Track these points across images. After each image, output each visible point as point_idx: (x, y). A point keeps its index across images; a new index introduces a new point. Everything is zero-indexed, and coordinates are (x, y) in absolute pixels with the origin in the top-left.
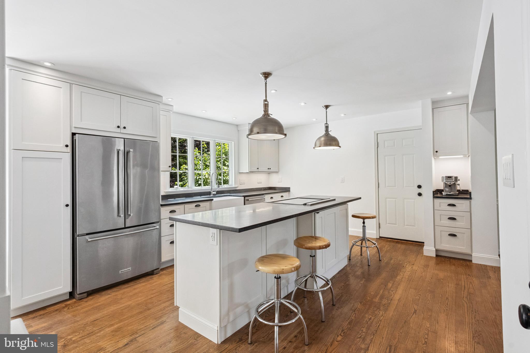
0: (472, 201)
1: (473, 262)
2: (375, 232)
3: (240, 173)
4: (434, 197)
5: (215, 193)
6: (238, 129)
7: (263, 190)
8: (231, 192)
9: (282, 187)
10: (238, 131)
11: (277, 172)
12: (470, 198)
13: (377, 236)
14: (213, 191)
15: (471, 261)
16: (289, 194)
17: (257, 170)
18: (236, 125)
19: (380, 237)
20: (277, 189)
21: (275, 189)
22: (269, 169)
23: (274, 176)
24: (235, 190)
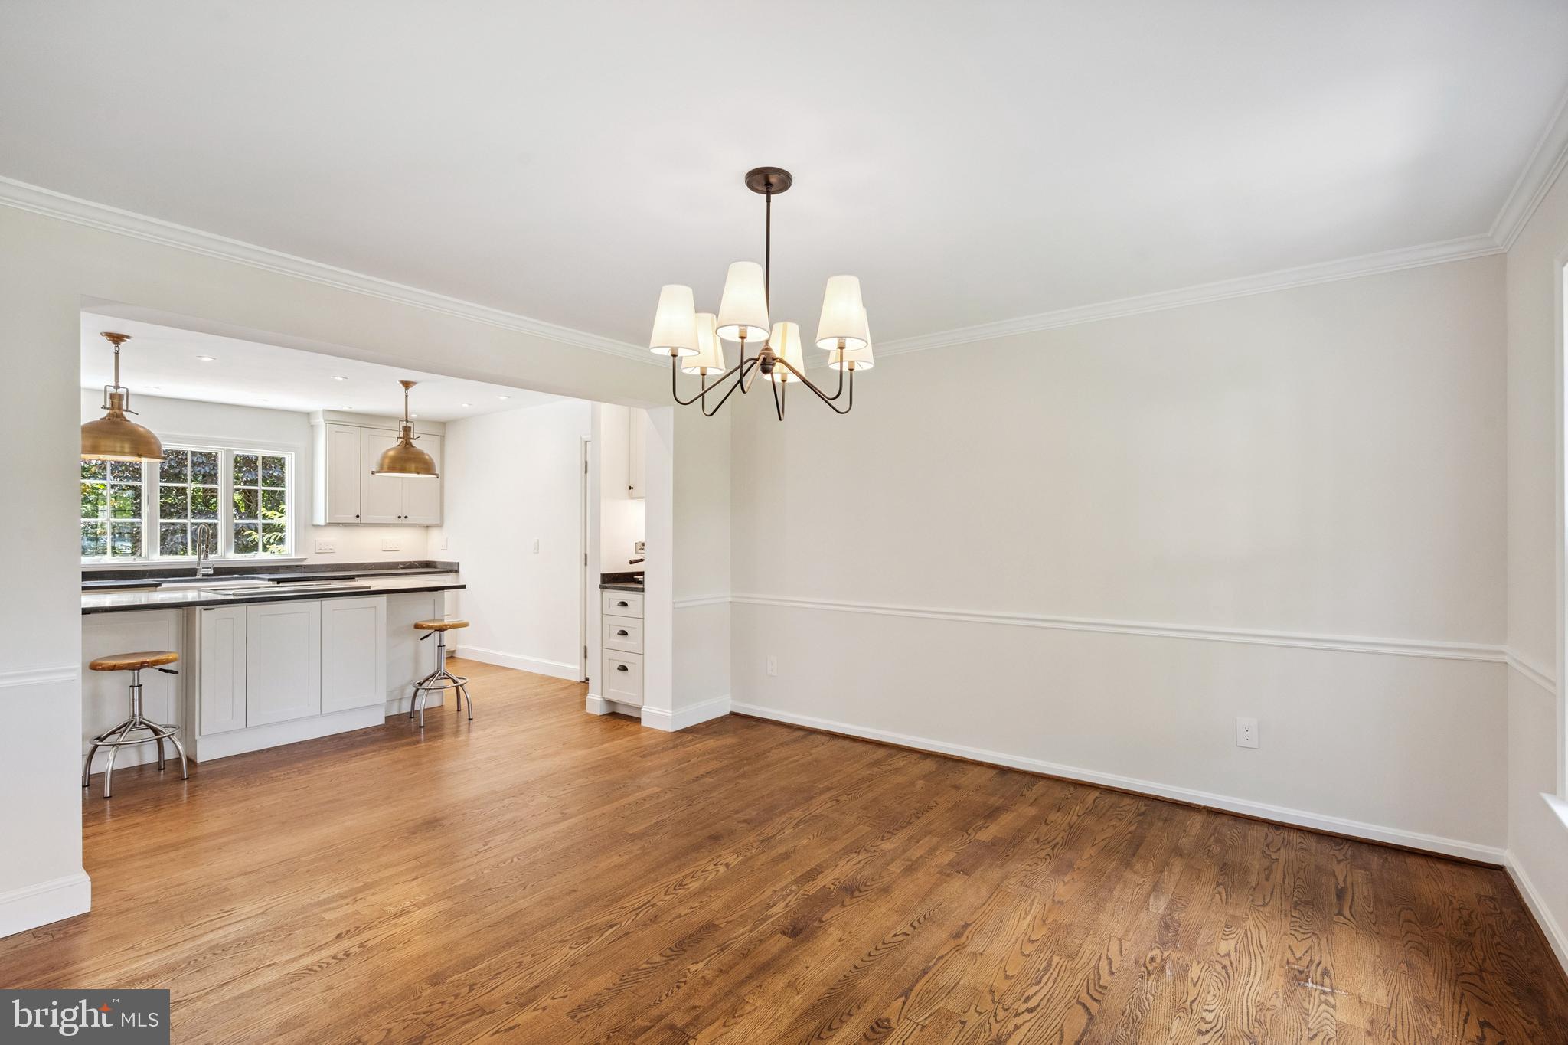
0: (645, 593)
1: (642, 724)
2: (578, 668)
3: (314, 526)
4: (602, 587)
5: (211, 571)
7: (402, 568)
8: (281, 571)
11: (440, 526)
12: (643, 590)
13: (581, 678)
14: (205, 568)
15: (638, 720)
16: (458, 576)
17: (357, 521)
20: (439, 566)
21: (435, 567)
22: (399, 517)
23: (434, 533)
24: (297, 566)
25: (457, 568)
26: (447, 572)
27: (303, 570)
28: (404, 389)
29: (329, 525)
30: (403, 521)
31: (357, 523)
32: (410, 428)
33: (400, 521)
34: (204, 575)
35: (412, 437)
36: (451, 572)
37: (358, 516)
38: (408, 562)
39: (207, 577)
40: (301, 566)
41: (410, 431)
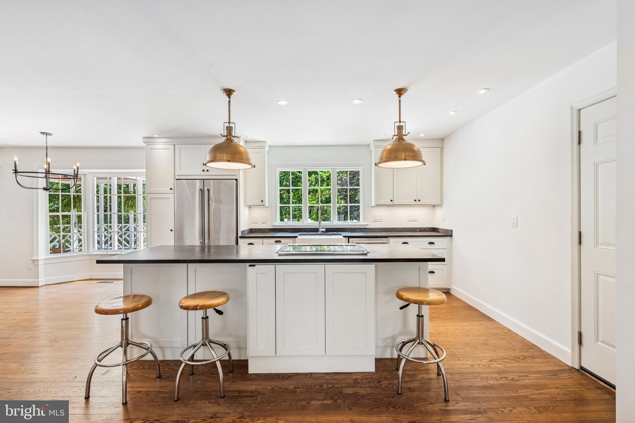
3: (371, 206)
5: (324, 230)
6: (370, 150)
7: (419, 231)
8: (356, 230)
9: (445, 228)
10: (371, 152)
11: (440, 205)
14: (321, 228)
16: (451, 240)
17: (392, 203)
18: (367, 145)
19: (582, 368)
20: (440, 231)
21: (438, 232)
22: (415, 200)
23: (438, 211)
24: (364, 228)
25: (451, 234)
26: (444, 236)
27: (367, 230)
28: (397, 96)
29: (378, 205)
30: (417, 202)
31: (392, 205)
32: (402, 126)
33: (416, 203)
34: (322, 232)
35: (404, 133)
36: (447, 236)
37: (392, 201)
38: (423, 228)
39: (323, 233)
40: (366, 228)
41: (402, 129)
